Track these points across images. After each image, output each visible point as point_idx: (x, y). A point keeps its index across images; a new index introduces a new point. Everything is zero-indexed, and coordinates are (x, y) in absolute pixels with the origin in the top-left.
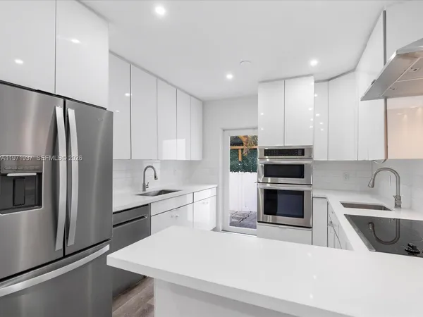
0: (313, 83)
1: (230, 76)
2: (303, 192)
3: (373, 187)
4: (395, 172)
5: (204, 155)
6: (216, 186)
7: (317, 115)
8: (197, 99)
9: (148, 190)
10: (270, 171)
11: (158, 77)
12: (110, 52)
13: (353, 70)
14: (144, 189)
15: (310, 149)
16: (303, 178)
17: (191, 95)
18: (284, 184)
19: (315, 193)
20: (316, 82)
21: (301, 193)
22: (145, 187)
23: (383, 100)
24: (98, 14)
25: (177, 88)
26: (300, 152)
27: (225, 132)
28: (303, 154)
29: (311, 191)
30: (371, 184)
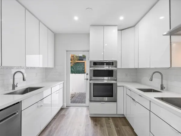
1: (76, 18)
2: (113, 84)
4: (161, 73)
5: (55, 65)
6: (63, 82)
8: (52, 31)
9: (16, 89)
11: (26, 9)
13: (134, 26)
14: (14, 88)
15: (116, 62)
16: (113, 77)
17: (48, 28)
19: (118, 84)
22: (14, 87)
25: (40, 21)
26: (111, 63)
27: (68, 52)
28: (113, 65)
29: (117, 83)
30: (151, 79)
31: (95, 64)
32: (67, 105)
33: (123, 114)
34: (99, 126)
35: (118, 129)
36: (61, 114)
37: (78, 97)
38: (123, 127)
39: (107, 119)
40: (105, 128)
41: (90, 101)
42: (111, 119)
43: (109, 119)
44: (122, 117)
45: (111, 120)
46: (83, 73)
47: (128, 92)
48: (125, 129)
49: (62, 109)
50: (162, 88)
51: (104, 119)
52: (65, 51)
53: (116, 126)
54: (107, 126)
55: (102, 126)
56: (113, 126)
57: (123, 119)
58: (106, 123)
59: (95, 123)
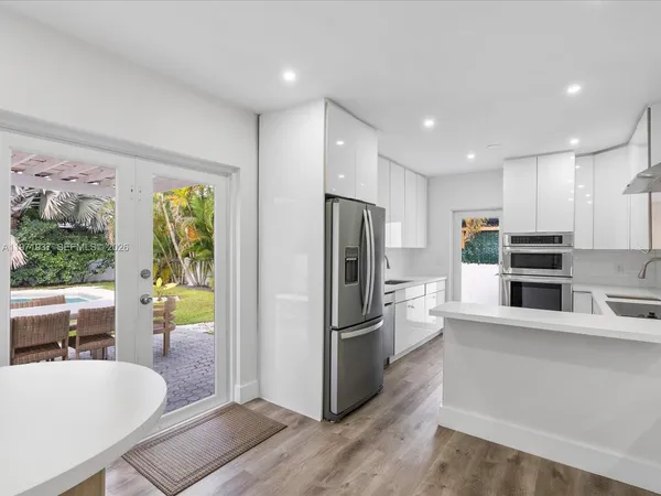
0: (573, 157)
1: (471, 156)
2: (561, 285)
3: (644, 277)
5: (428, 242)
7: (581, 186)
8: (423, 176)
10: (518, 261)
12: (379, 155)
13: (626, 144)
15: (570, 235)
17: (417, 173)
18: (530, 276)
19: (576, 287)
20: (576, 156)
21: (559, 286)
23: (647, 195)
24: (369, 125)
25: (405, 168)
26: (557, 239)
27: (455, 214)
28: (561, 242)
29: (571, 284)
30: (641, 276)
31: (515, 240)
52: (451, 213)
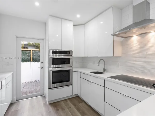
4: (104, 60)
6: (12, 73)
16: (69, 64)
27: (18, 38)
28: (69, 54)
29: (72, 69)
30: (98, 65)
31: (54, 52)
32: (17, 98)
33: (77, 94)
34: (60, 110)
35: (77, 107)
36: (12, 110)
37: (25, 87)
38: (80, 104)
39: (65, 101)
40: (67, 110)
41: (49, 89)
42: (68, 100)
43: (67, 101)
44: (76, 97)
45: (69, 102)
46: (28, 62)
47: (82, 75)
48: (82, 105)
49: (11, 105)
50: (104, 70)
51: (62, 102)
52: (15, 37)
53: (75, 105)
54: (67, 108)
55: (63, 109)
56: (72, 107)
57: (77, 98)
58: (66, 105)
59: (56, 108)
